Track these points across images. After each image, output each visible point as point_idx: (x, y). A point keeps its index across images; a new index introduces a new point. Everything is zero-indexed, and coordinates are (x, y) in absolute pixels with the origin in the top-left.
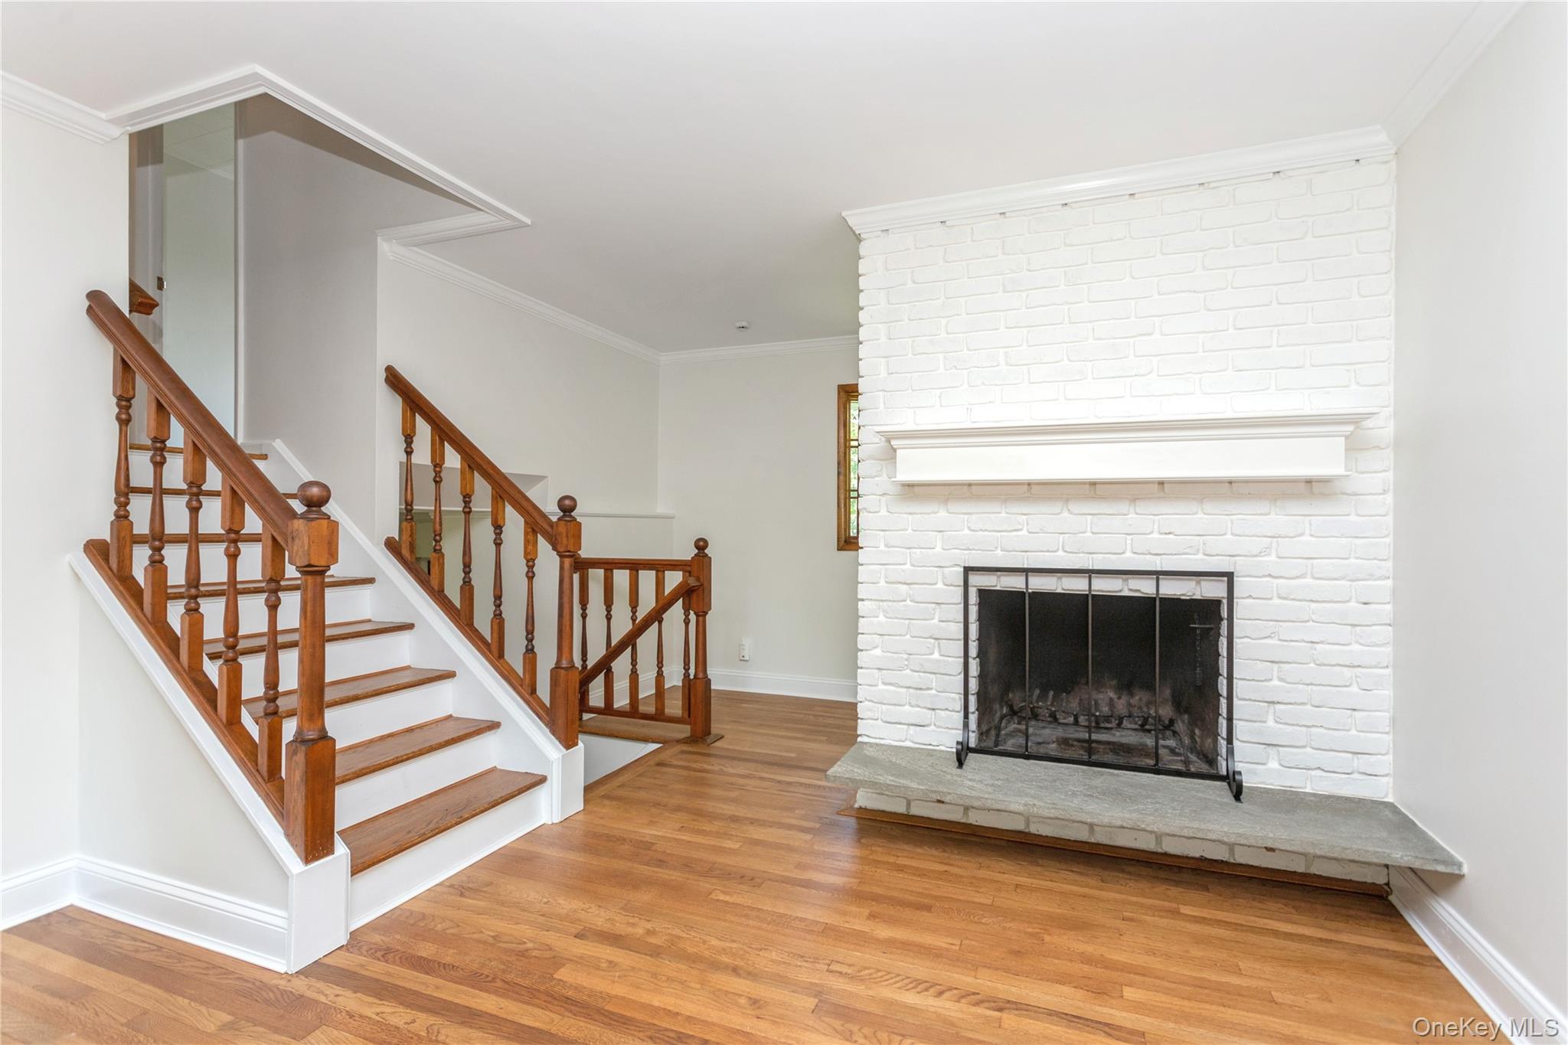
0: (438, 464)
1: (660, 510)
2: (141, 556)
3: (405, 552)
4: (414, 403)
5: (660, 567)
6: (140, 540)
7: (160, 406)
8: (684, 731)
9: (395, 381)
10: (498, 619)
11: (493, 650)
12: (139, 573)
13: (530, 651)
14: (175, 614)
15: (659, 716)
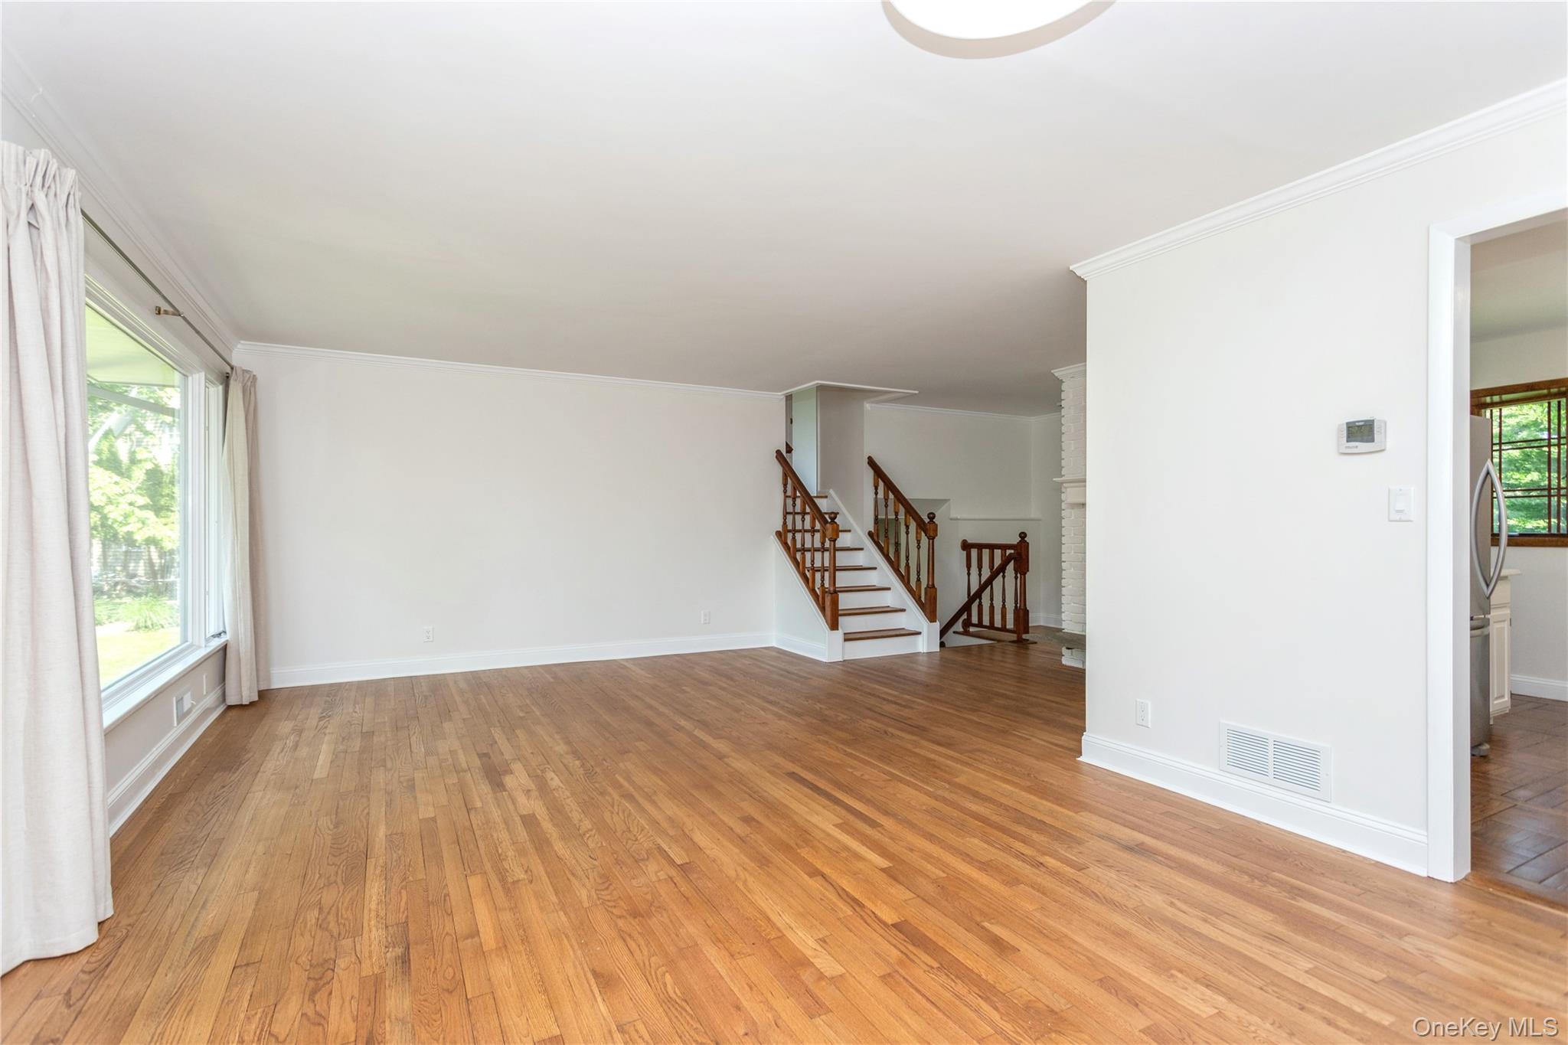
0: (886, 499)
1: (1033, 516)
2: (790, 535)
3: (875, 538)
4: (879, 473)
5: (1003, 547)
6: (789, 531)
7: (794, 488)
8: (1014, 637)
9: (872, 463)
10: (907, 566)
11: (905, 580)
12: (789, 542)
13: (919, 580)
14: (799, 556)
15: (1004, 629)
